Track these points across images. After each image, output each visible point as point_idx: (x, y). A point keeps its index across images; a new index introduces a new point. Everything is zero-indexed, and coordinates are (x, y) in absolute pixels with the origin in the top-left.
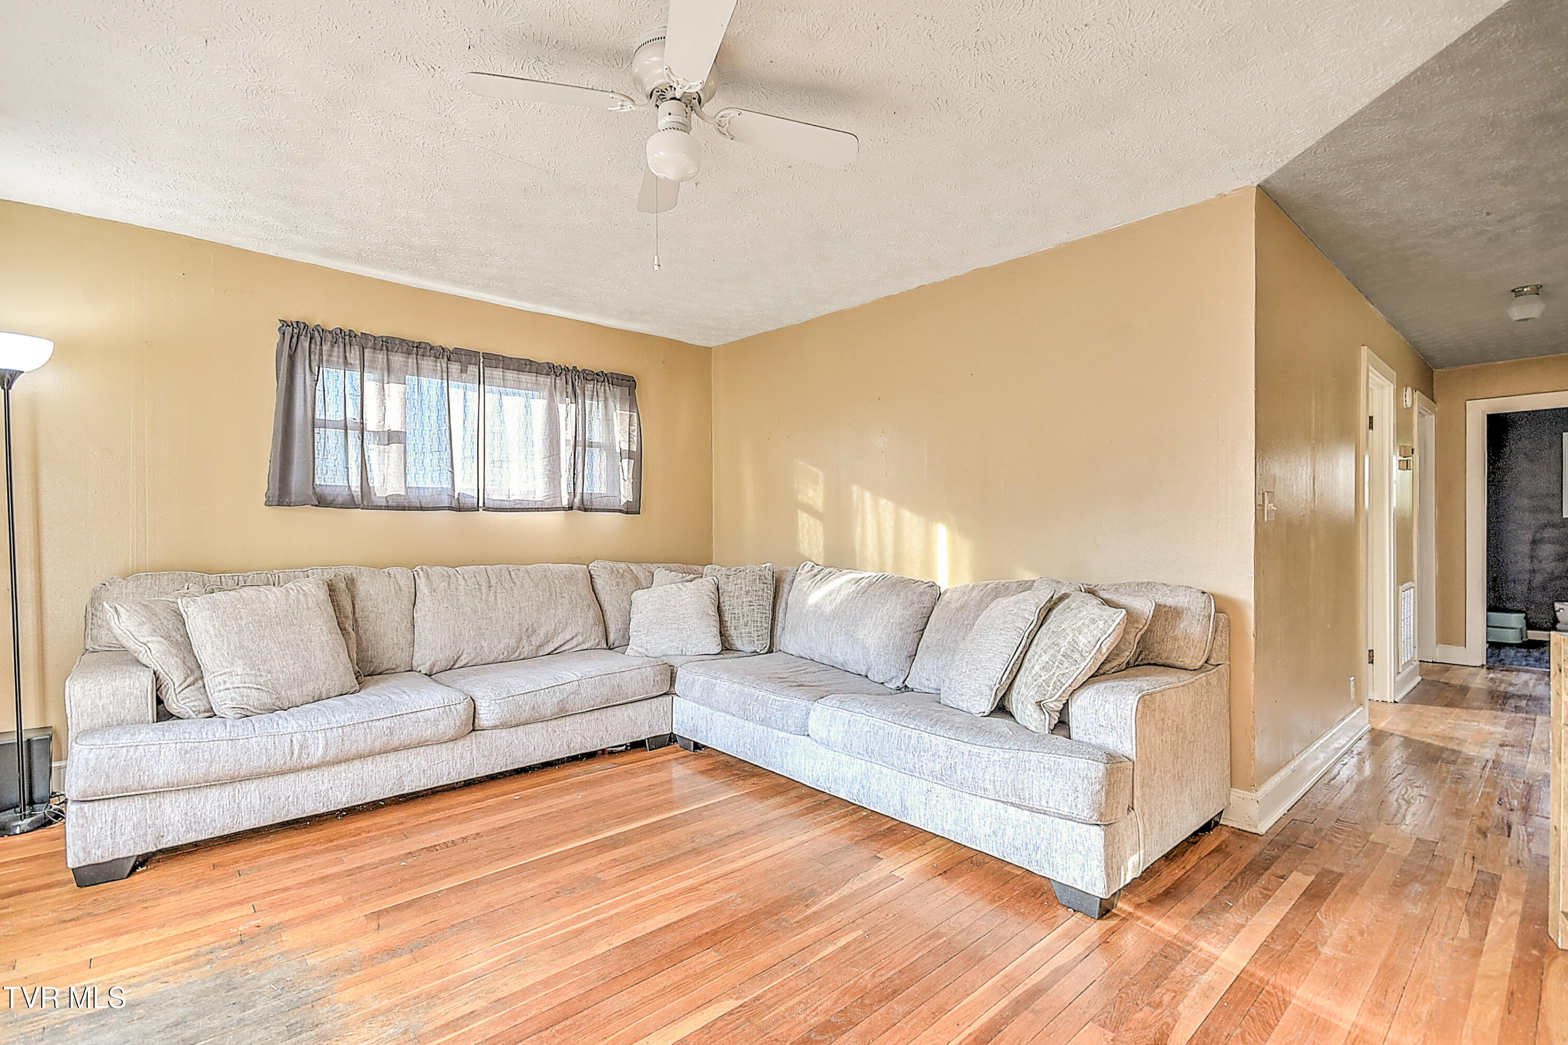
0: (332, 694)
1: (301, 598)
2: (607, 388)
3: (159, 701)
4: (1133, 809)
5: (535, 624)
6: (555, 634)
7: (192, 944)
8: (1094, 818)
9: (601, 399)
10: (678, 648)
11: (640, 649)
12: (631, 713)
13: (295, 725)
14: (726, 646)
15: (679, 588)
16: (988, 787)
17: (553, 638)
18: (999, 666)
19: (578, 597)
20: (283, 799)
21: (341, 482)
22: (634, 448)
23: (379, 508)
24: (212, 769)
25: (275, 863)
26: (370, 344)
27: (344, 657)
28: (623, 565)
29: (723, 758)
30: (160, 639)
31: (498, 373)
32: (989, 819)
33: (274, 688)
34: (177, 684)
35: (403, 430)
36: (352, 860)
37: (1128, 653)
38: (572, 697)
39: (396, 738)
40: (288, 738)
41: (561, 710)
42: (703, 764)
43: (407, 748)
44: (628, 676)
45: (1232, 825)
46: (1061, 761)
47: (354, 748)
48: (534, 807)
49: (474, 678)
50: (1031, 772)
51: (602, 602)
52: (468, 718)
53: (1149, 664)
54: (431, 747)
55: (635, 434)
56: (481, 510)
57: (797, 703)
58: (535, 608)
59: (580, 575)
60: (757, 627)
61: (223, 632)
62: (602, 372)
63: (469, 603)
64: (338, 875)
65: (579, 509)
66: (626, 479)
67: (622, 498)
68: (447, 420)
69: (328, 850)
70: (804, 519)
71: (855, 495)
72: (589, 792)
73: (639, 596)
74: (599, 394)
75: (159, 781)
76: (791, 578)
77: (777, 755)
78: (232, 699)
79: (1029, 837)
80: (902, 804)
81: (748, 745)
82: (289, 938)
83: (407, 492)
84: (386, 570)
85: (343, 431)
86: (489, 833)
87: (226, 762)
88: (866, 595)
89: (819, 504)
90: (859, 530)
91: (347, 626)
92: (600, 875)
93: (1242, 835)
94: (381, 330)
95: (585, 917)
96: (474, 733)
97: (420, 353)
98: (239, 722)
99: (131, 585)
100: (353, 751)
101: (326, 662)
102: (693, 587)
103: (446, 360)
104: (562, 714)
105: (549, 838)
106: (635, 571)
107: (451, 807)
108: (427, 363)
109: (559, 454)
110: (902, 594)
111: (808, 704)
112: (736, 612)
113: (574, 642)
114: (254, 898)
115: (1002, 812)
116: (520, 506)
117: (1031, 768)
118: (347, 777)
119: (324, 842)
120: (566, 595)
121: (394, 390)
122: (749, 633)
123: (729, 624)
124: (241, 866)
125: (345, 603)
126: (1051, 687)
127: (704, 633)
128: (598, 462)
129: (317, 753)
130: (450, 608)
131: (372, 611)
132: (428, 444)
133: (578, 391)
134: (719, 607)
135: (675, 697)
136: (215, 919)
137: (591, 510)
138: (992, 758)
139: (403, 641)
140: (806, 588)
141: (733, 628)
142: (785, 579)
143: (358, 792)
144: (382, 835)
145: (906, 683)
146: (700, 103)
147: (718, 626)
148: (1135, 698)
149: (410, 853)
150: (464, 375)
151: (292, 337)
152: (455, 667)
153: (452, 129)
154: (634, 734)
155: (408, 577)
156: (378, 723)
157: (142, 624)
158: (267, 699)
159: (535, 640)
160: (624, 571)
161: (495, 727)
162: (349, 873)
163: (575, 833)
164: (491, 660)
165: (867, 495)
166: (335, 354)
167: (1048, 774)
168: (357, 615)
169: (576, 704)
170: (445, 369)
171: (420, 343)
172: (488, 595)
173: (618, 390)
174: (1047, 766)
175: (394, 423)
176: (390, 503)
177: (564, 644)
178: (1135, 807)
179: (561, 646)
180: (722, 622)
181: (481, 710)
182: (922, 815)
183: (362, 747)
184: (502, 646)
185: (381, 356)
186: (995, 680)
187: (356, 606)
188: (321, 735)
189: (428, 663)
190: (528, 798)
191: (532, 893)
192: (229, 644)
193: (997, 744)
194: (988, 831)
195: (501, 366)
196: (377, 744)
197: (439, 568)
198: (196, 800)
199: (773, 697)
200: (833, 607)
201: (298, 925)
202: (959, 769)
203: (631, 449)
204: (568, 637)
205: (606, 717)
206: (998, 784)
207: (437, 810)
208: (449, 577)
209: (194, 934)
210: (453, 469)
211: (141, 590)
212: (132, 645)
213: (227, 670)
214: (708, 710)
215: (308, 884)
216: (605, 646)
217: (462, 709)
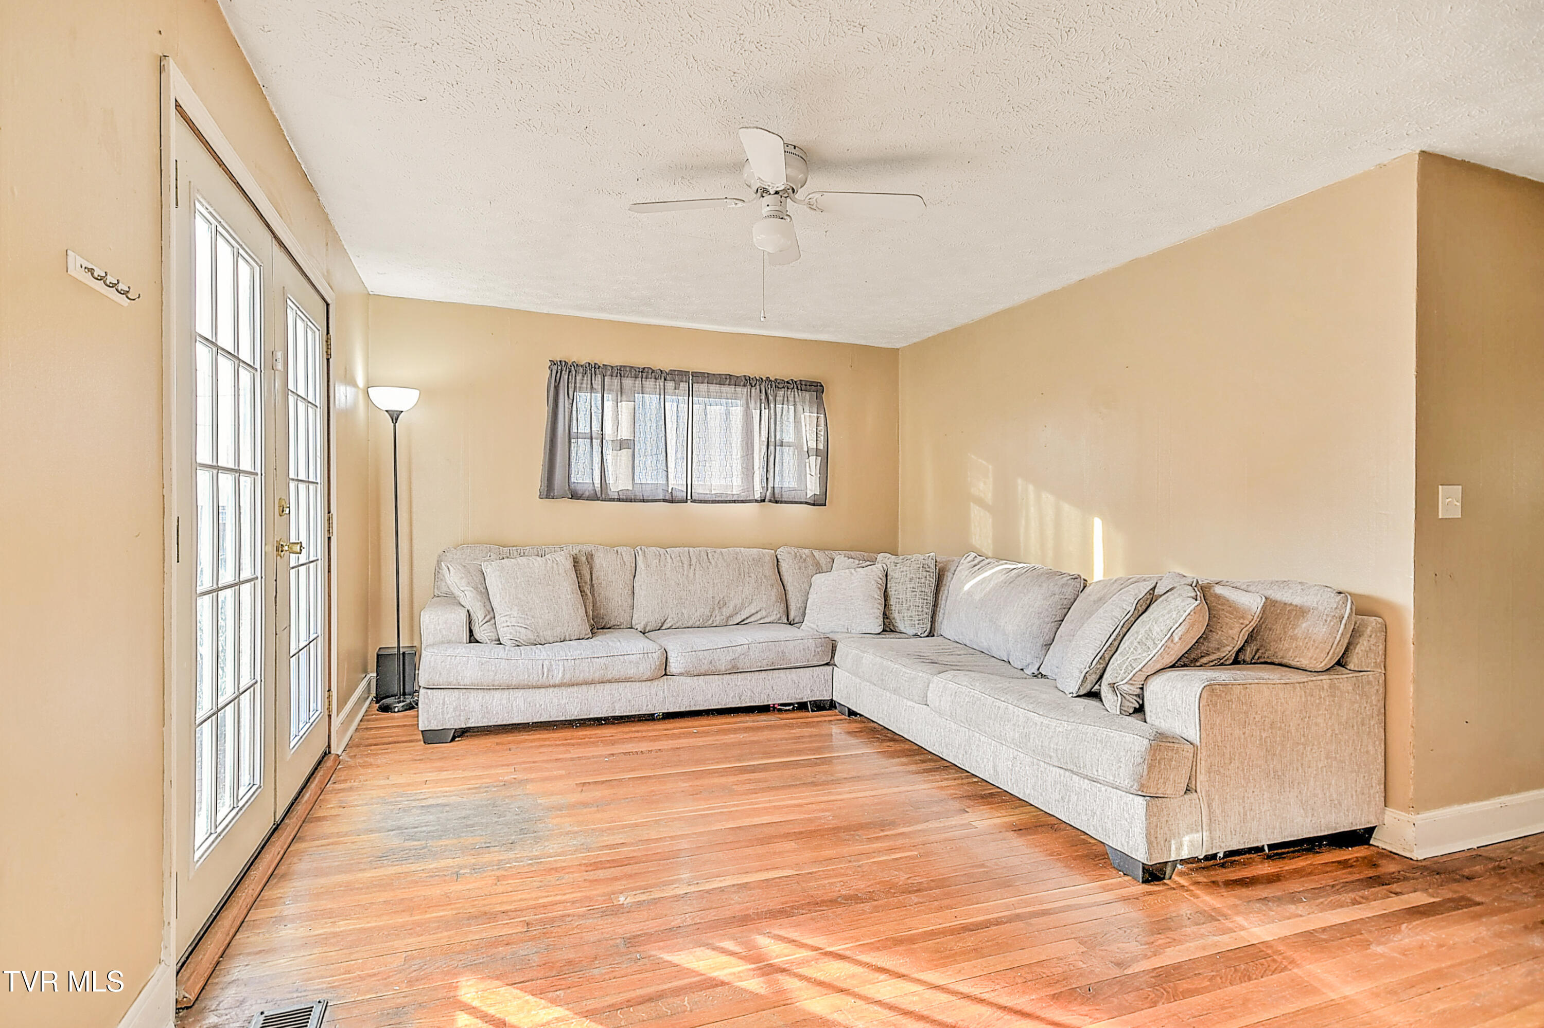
0: (572, 638)
1: (555, 566)
2: (796, 393)
3: (471, 631)
4: (1196, 791)
5: (726, 598)
6: (743, 607)
7: (479, 781)
8: (1134, 787)
9: (792, 403)
10: (844, 626)
11: (812, 625)
12: (795, 678)
13: (545, 655)
14: (888, 627)
15: (851, 573)
16: (1052, 754)
17: (740, 611)
18: (1090, 651)
19: (763, 577)
20: (538, 706)
21: (589, 481)
22: (821, 447)
23: (613, 500)
24: (496, 678)
25: (531, 747)
26: (609, 373)
27: (582, 611)
28: (807, 551)
29: (872, 724)
30: (472, 589)
31: (704, 387)
32: (1059, 785)
33: (536, 629)
34: (480, 620)
35: (632, 438)
36: (575, 753)
37: (1229, 648)
38: (743, 657)
39: (609, 673)
40: (541, 662)
41: (733, 667)
42: (854, 726)
43: (618, 681)
44: (791, 645)
45: (1384, 847)
46: (1112, 734)
47: (582, 675)
48: (703, 739)
49: (673, 636)
50: (1086, 743)
51: (785, 583)
52: (661, 665)
53: (1266, 663)
54: (634, 683)
55: (822, 433)
56: (689, 501)
57: (921, 674)
58: (726, 584)
59: (767, 559)
60: (918, 611)
61: (506, 587)
62: (792, 380)
63: (673, 577)
64: (566, 760)
65: (770, 501)
66: (813, 474)
67: (808, 492)
68: (663, 429)
69: (563, 745)
70: (976, 512)
71: (1020, 488)
72: (751, 734)
73: (818, 579)
74: (789, 399)
75: (467, 681)
76: (954, 568)
77: (906, 721)
78: (511, 633)
79: (1088, 804)
80: (995, 770)
81: (885, 712)
82: (530, 787)
83: (633, 487)
84: (615, 549)
85: (589, 440)
86: (668, 750)
87: (504, 674)
88: (1012, 585)
89: (989, 498)
90: (1023, 522)
91: (585, 589)
92: (734, 787)
93: (1394, 859)
94: (617, 361)
95: (713, 808)
96: (665, 677)
97: (644, 376)
98: (513, 649)
99: (459, 553)
100: (581, 678)
101: (569, 614)
102: (862, 573)
103: (663, 380)
104: (734, 671)
105: (708, 760)
106: (817, 557)
107: (648, 731)
108: (649, 384)
109: (753, 454)
110: (1045, 585)
111: (930, 676)
112: (901, 597)
113: (758, 616)
114: (515, 764)
115: (1068, 780)
116: (720, 499)
117: (1087, 740)
118: (577, 697)
119: (562, 740)
120: (752, 575)
121: (625, 407)
122: (911, 617)
123: (893, 608)
124: (511, 746)
125: (585, 572)
126: (1123, 671)
127: (867, 614)
128: (788, 459)
129: (558, 678)
130: (659, 580)
131: (604, 580)
132: (649, 449)
133: (771, 398)
134: (885, 591)
135: (835, 668)
136: (493, 771)
137: (782, 502)
138: (1058, 730)
139: (625, 605)
140: (963, 577)
141: (897, 611)
142: (949, 569)
143: (585, 709)
144: (598, 742)
145: (1040, 670)
146: (793, 192)
147: (882, 608)
148: (1200, 686)
149: (613, 754)
150: (677, 391)
151: (557, 372)
152: (663, 628)
153: (640, 224)
154: (797, 696)
155: (631, 555)
156: (597, 660)
157: (462, 578)
158: (532, 637)
159: (726, 611)
160: (807, 556)
161: (681, 674)
162: (572, 759)
163: (727, 759)
164: (689, 625)
165: (1031, 488)
166: (585, 382)
167: (1099, 745)
168: (594, 582)
169: (742, 665)
170: (662, 387)
171: (644, 368)
172: (688, 571)
173: (807, 395)
174: (1099, 738)
175: (625, 434)
176: (621, 497)
177: (750, 616)
178: (1198, 790)
179: (747, 618)
180: (886, 605)
181: (671, 660)
182: (1009, 780)
183: (588, 676)
184: (698, 614)
185: (616, 381)
186: (1085, 664)
187: (594, 576)
188: (561, 663)
189: (643, 623)
190: (704, 732)
191: (683, 789)
192: (510, 595)
193: (1065, 718)
194: (1058, 797)
195: (706, 381)
196: (597, 675)
197: (654, 548)
198: (487, 697)
199: (904, 670)
200: (983, 594)
201: (536, 782)
202: (1032, 736)
203: (819, 447)
204: (753, 611)
205: (772, 678)
206: (1059, 752)
207: (638, 731)
208: (660, 555)
209: (480, 777)
210: (667, 468)
211: (464, 557)
212: (457, 592)
213: (508, 613)
214: (858, 680)
215: (548, 761)
216: (786, 621)
217: (657, 657)
